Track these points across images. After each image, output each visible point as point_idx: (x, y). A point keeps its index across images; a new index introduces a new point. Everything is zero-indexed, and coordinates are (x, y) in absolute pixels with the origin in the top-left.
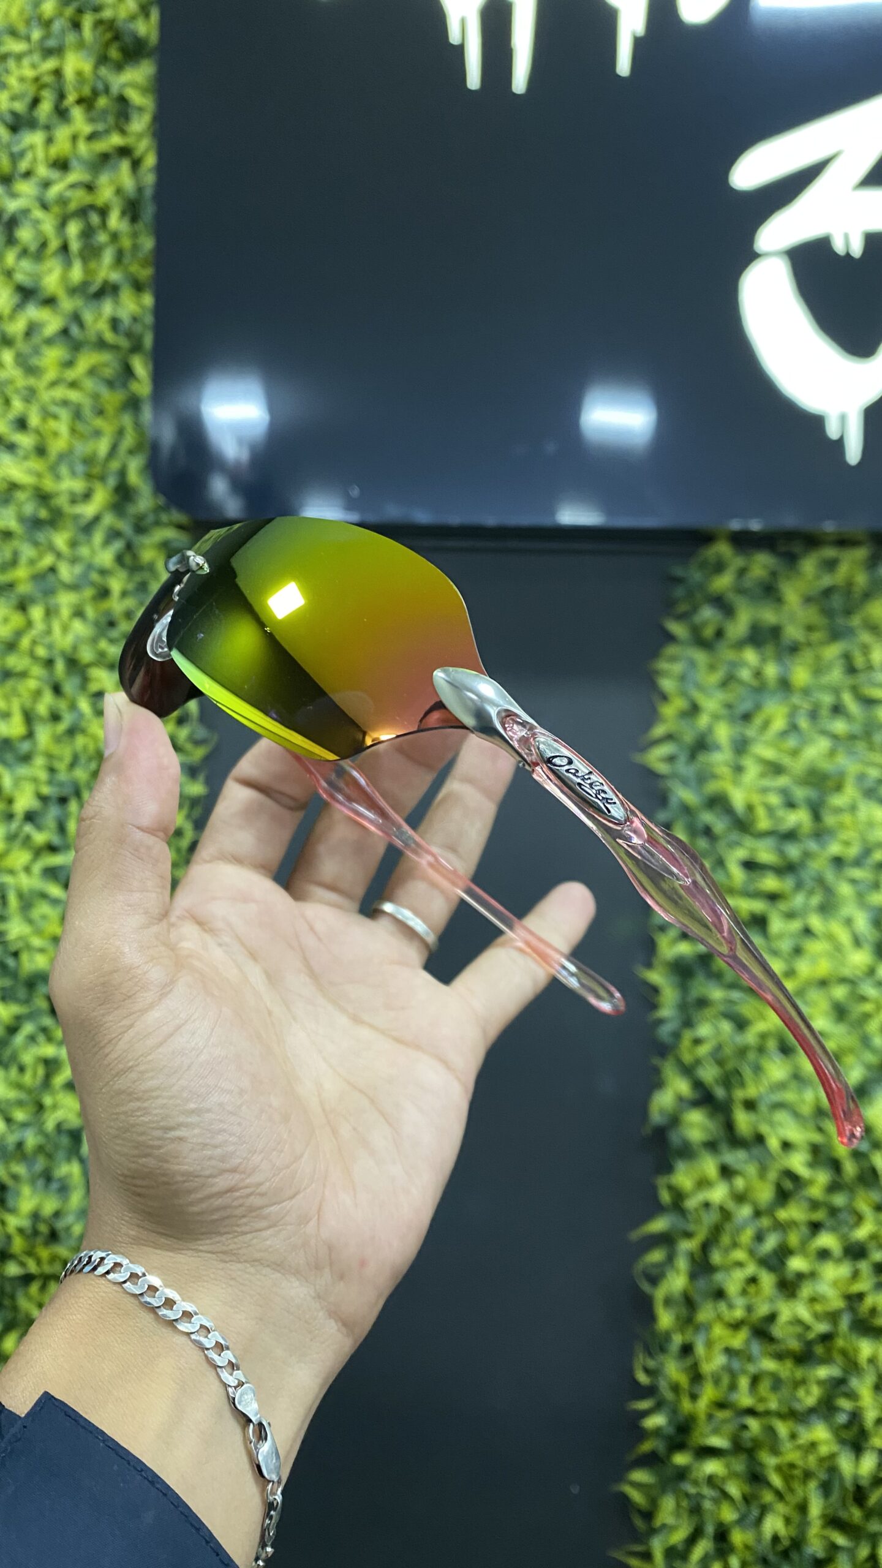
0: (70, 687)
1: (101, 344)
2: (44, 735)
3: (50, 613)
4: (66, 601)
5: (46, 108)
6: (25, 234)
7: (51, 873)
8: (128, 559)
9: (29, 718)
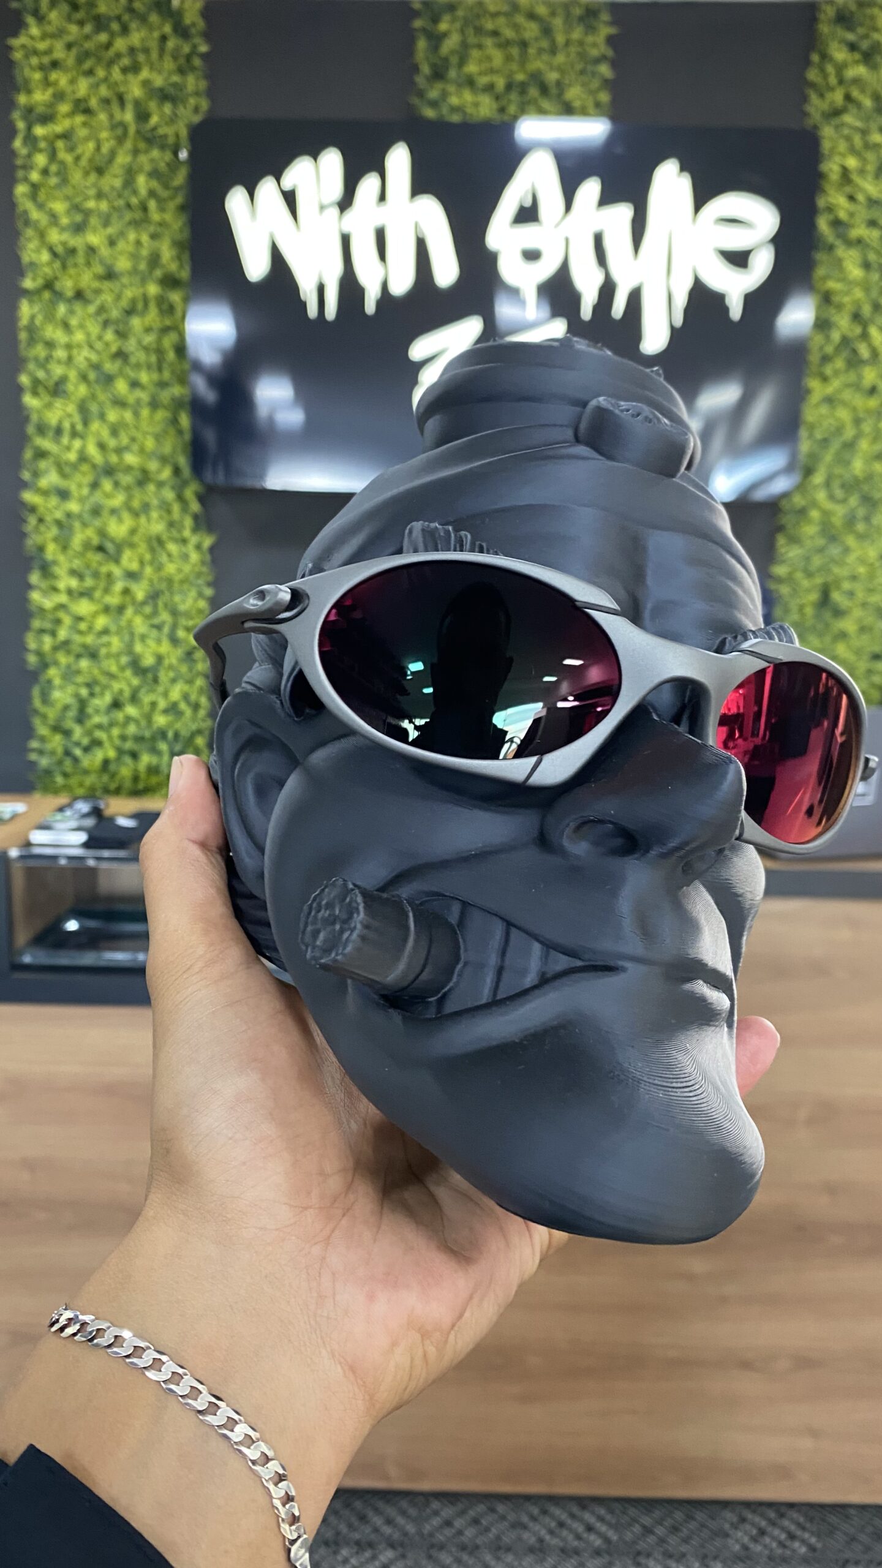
0: (158, 549)
1: (165, 407)
2: (148, 570)
3: (149, 520)
4: (154, 515)
5: (140, 306)
6: (133, 360)
7: (154, 626)
8: (180, 498)
9: (142, 563)
